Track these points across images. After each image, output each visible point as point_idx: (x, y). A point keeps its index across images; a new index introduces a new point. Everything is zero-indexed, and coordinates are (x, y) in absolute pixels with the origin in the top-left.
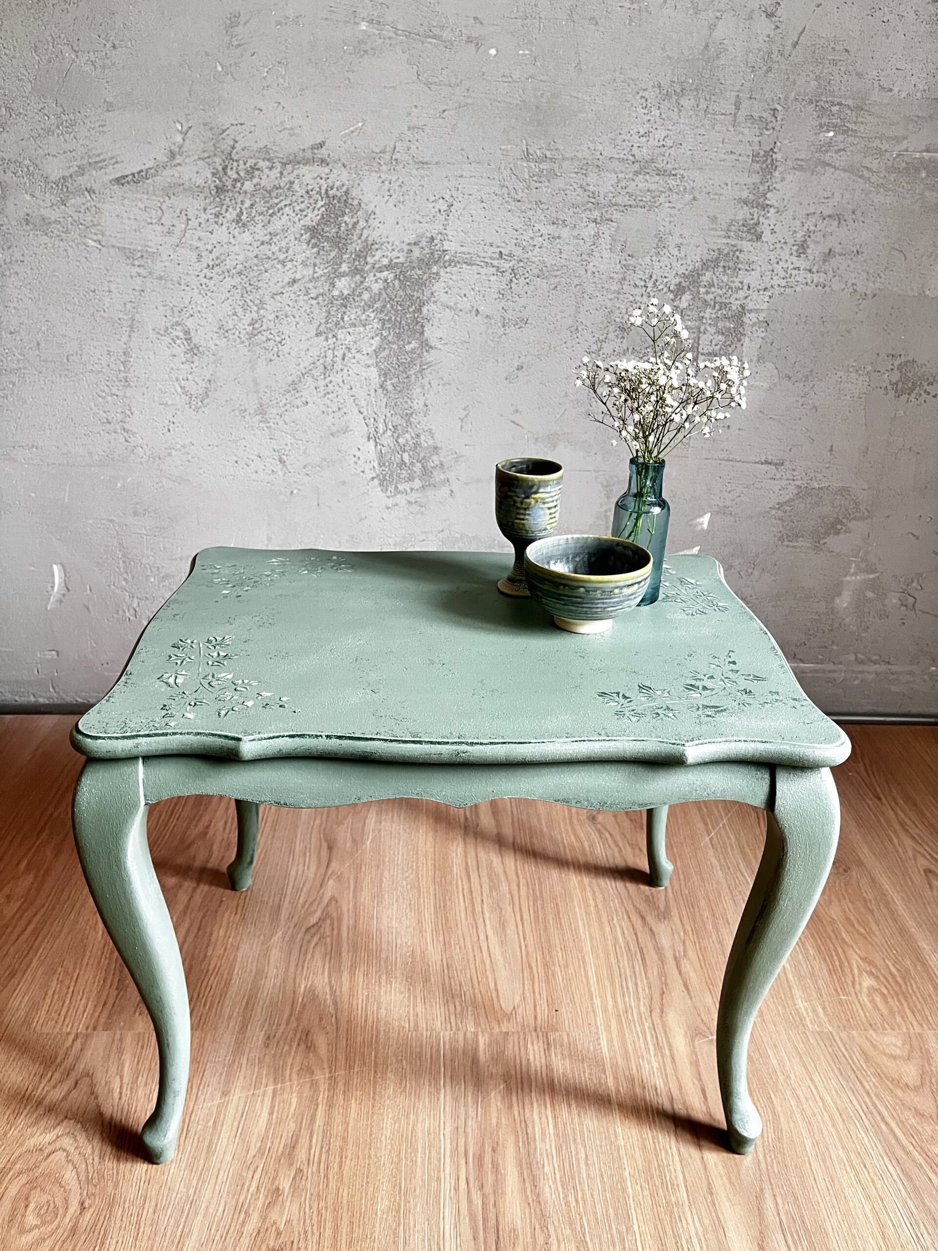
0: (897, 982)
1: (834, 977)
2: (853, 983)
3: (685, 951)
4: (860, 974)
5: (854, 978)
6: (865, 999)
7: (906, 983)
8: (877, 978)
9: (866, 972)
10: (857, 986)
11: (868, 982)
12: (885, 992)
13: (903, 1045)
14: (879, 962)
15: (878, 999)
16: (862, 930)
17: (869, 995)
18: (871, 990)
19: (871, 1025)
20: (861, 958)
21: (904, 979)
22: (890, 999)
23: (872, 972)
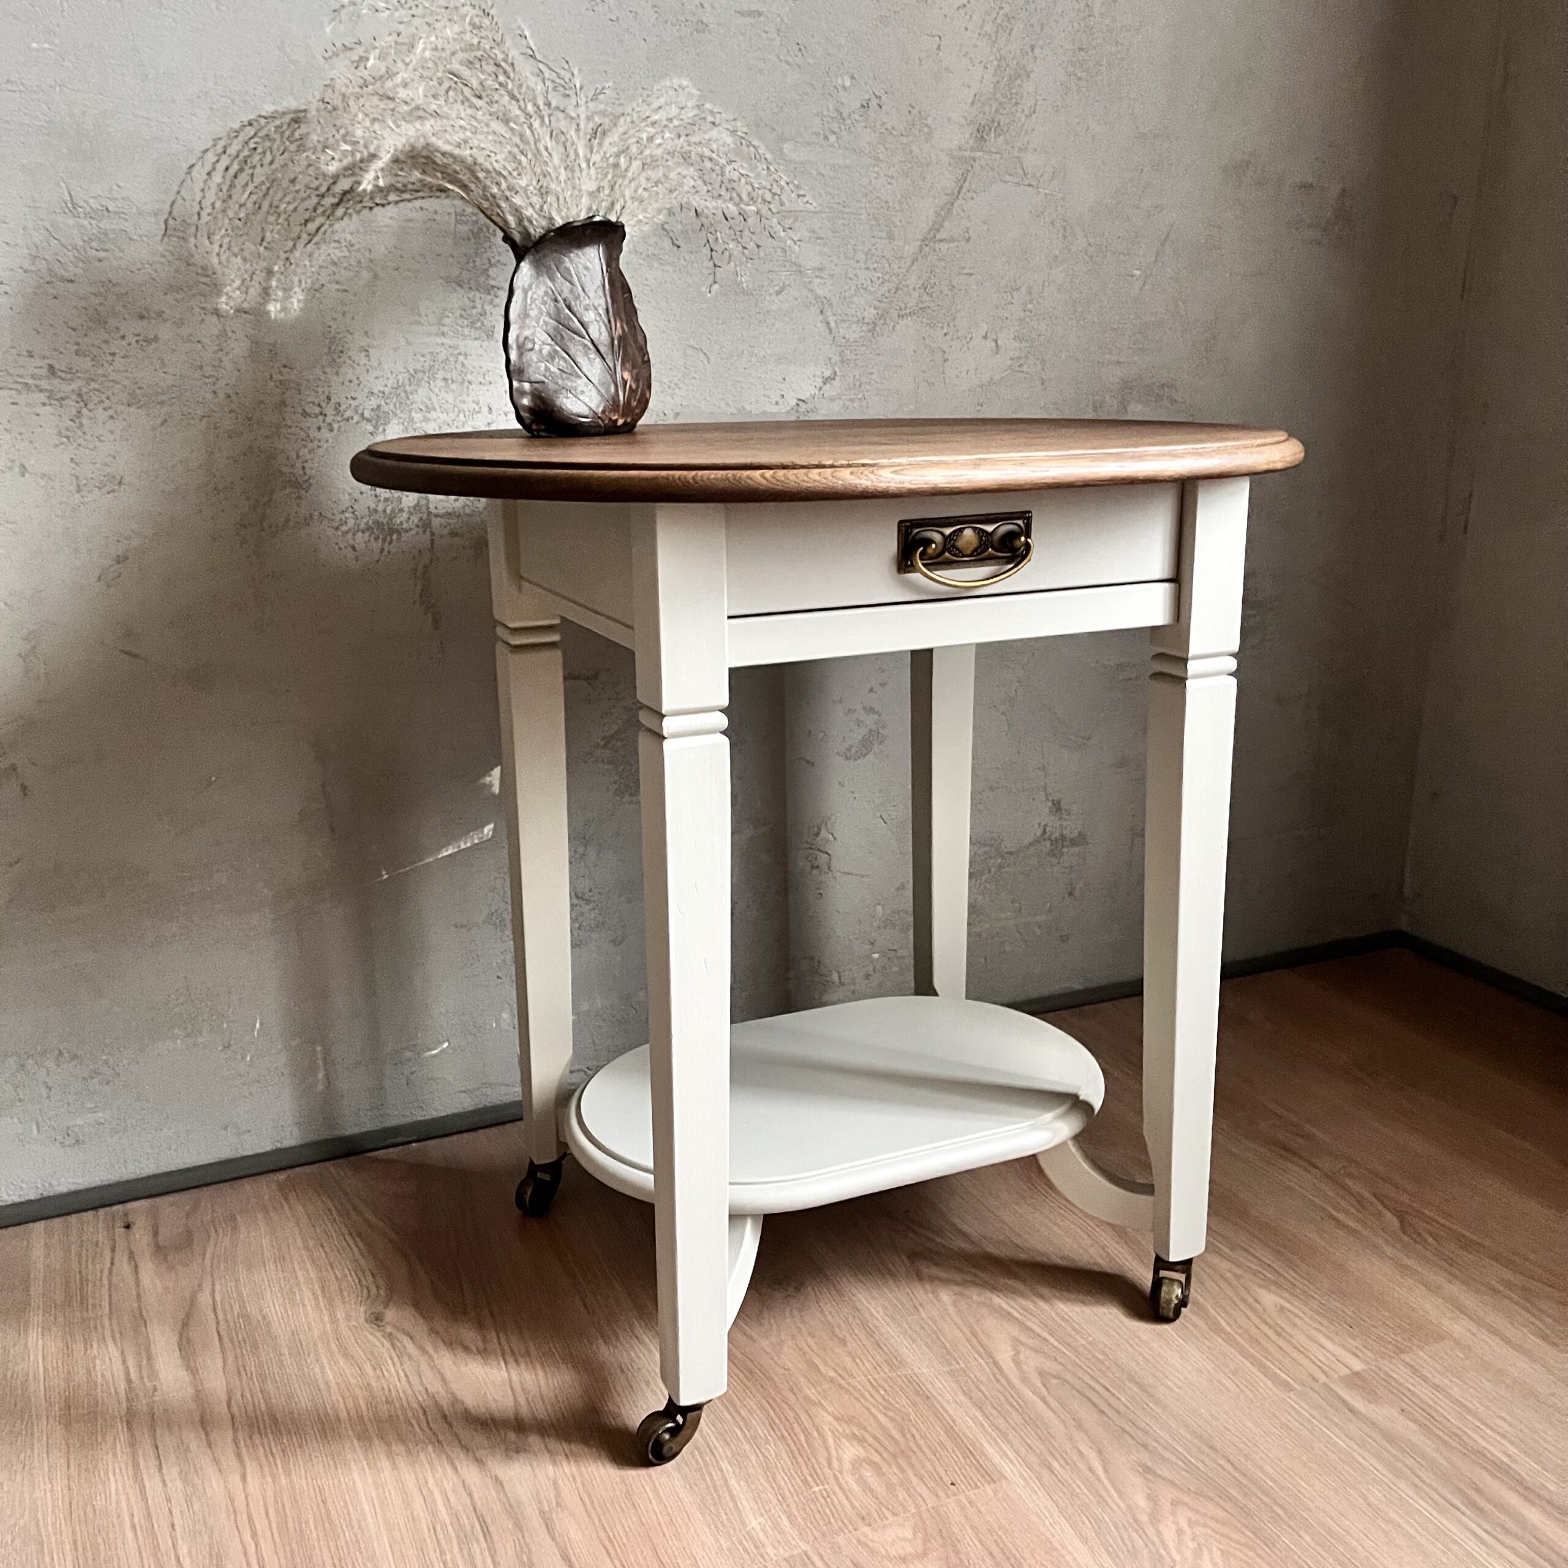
0: (891, 1438)
1: (800, 1460)
2: (829, 1462)
4: (837, 1443)
5: (829, 1452)
6: (850, 1481)
7: (904, 1436)
8: (861, 1441)
9: (847, 1437)
10: (835, 1464)
11: (850, 1452)
12: (876, 1458)
13: (915, 1534)
14: (863, 1417)
15: (868, 1474)
16: (831, 1373)
17: (856, 1472)
18: (857, 1463)
19: (863, 1519)
20: (836, 1418)
21: (902, 1432)
22: (885, 1468)
23: (854, 1435)
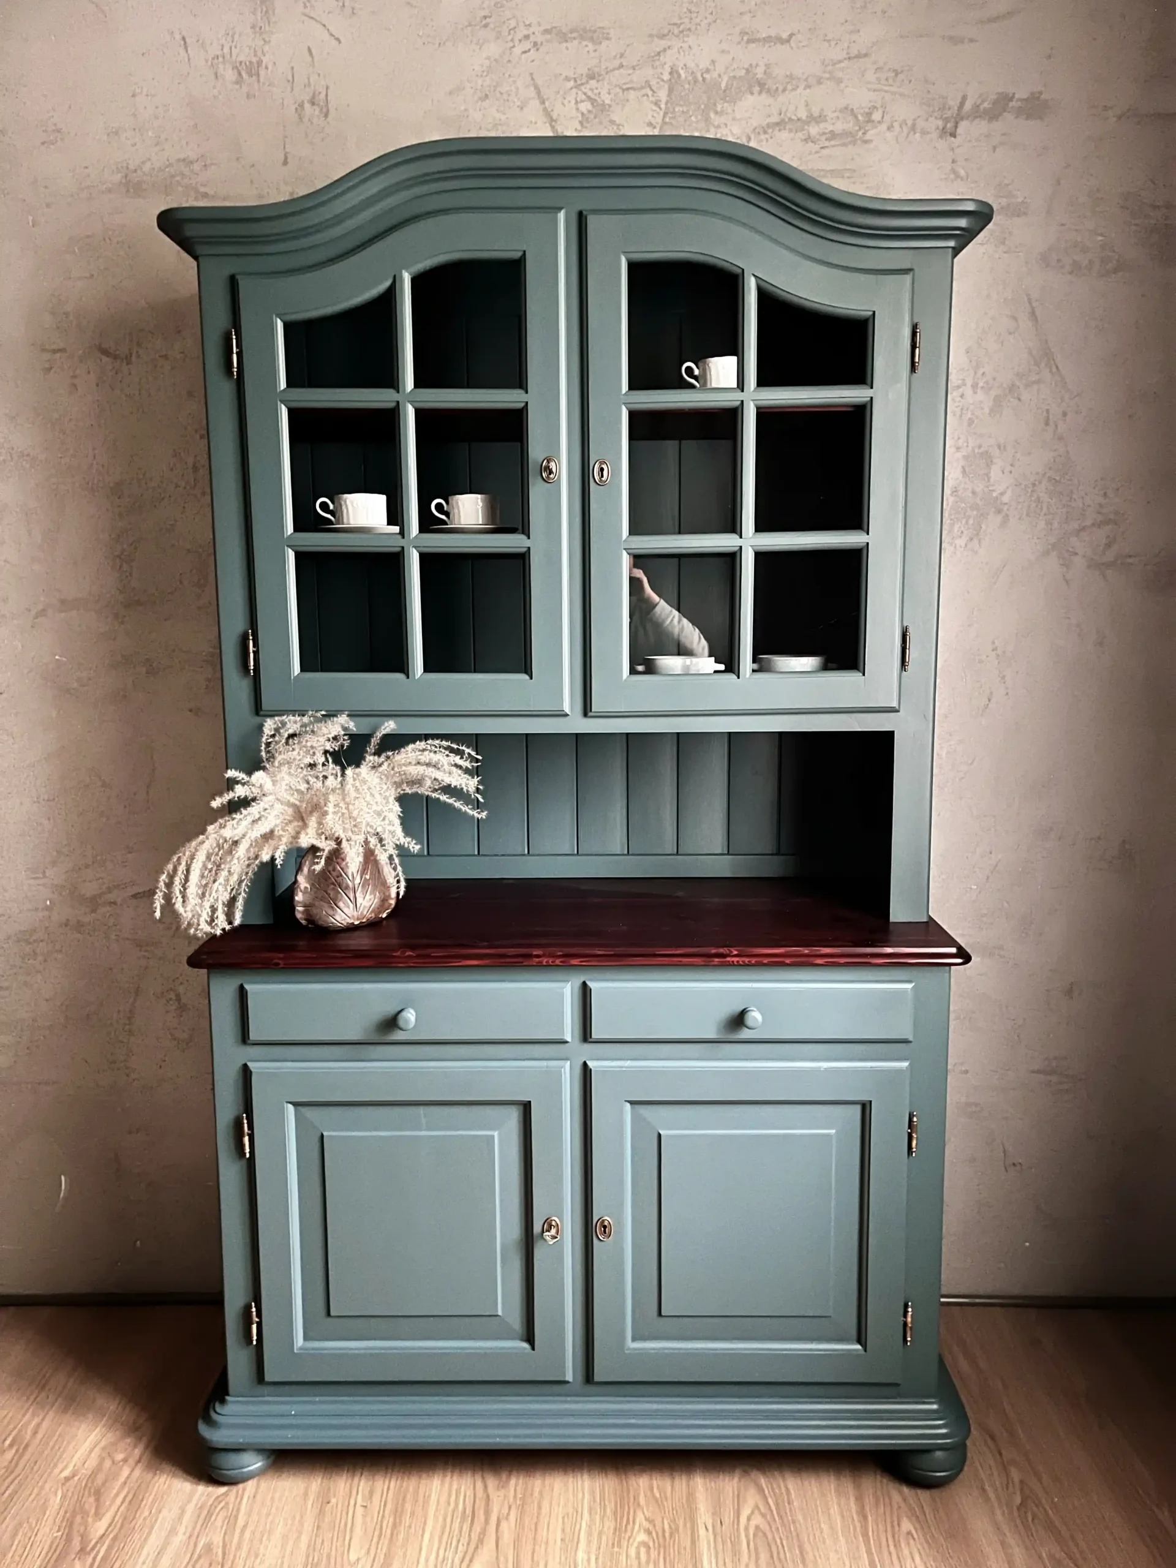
0: (664, 1536)
1: (617, 1533)
2: (629, 1538)
3: (508, 1514)
4: (639, 1530)
5: (632, 1533)
6: (632, 1552)
7: (671, 1537)
8: (650, 1534)
9: (644, 1529)
10: (631, 1540)
11: (642, 1537)
12: (651, 1544)
14: (658, 1522)
15: (643, 1550)
16: (658, 1495)
17: (638, 1548)
18: (641, 1544)
20: (647, 1519)
21: (671, 1535)
22: (652, 1550)
23: (649, 1529)
